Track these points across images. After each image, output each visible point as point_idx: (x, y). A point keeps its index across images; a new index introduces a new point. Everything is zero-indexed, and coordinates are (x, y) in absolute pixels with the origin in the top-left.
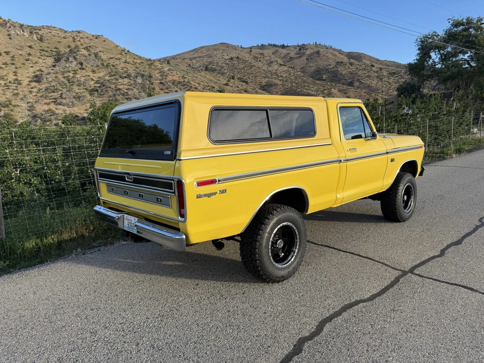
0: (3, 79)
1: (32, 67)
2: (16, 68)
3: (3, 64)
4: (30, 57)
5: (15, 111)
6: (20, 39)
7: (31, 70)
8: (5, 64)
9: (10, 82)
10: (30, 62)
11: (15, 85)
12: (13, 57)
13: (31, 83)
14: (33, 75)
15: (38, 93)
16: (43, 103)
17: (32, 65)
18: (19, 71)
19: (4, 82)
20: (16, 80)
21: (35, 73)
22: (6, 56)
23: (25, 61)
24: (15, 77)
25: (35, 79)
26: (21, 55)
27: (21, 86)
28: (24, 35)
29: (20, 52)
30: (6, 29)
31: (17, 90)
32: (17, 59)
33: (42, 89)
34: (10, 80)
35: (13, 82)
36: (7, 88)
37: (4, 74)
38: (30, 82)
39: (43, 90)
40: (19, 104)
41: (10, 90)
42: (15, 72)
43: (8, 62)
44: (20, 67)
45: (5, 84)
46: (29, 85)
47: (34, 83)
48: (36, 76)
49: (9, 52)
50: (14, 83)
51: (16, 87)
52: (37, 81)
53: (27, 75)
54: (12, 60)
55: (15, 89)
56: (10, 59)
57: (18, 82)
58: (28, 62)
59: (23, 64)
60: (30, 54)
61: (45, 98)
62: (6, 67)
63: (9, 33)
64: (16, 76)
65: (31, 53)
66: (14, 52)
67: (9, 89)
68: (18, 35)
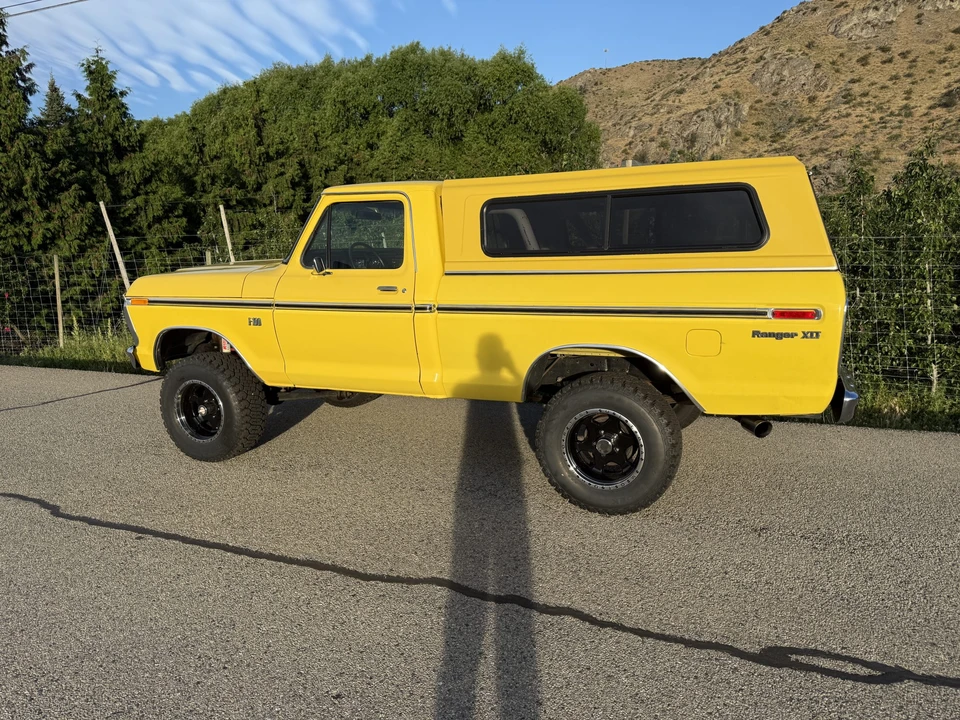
0: (882, 108)
1: (948, 74)
2: (913, 83)
3: (891, 79)
4: (951, 55)
5: (881, 171)
6: (939, 20)
7: (945, 81)
8: (895, 78)
9: (892, 114)
10: (946, 64)
11: (899, 118)
12: (914, 61)
13: (932, 111)
14: (944, 91)
15: (940, 129)
16: (943, 150)
17: (947, 71)
18: (917, 89)
19: (881, 115)
20: (906, 107)
21: (949, 86)
22: (902, 61)
23: (937, 65)
24: (905, 102)
25: (944, 101)
26: (932, 53)
27: (909, 119)
28: (951, 7)
29: (932, 47)
30: (917, 5)
31: (900, 127)
32: (920, 64)
33: (950, 121)
34: (893, 109)
35: (897, 112)
36: (882, 127)
37: (887, 99)
38: (930, 108)
39: (954, 122)
40: (893, 157)
41: (885, 131)
42: (909, 92)
43: (901, 74)
44: (922, 80)
45: (882, 118)
46: (925, 115)
47: (939, 109)
48: (948, 94)
49: (908, 52)
50: (899, 115)
51: (900, 122)
52: (945, 105)
53: (932, 94)
54: (910, 67)
55: (896, 128)
56: (906, 65)
57: (907, 111)
58: (942, 65)
59: (931, 72)
60: (951, 48)
61: (950, 140)
62: (894, 84)
63: (920, 11)
64: (906, 99)
65: (955, 44)
66: (919, 48)
67: (885, 127)
68: (938, 11)
